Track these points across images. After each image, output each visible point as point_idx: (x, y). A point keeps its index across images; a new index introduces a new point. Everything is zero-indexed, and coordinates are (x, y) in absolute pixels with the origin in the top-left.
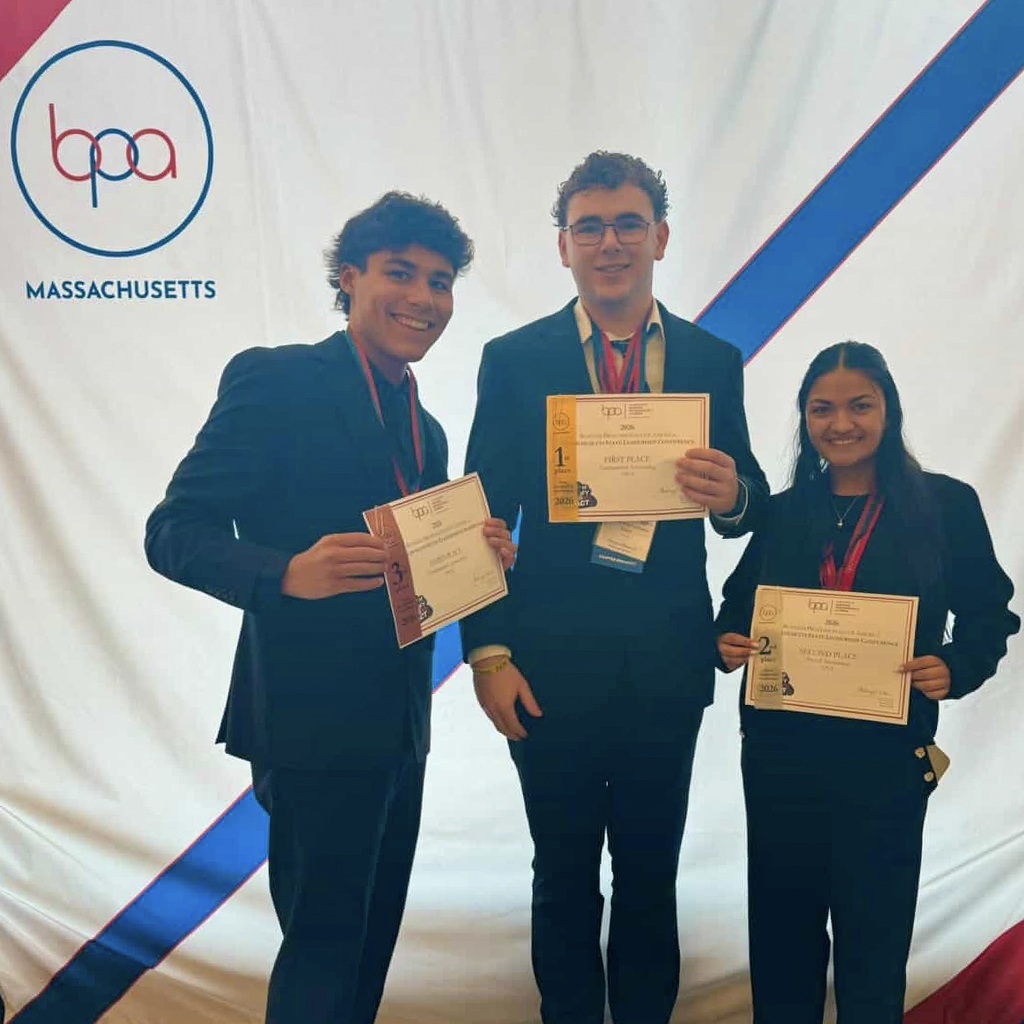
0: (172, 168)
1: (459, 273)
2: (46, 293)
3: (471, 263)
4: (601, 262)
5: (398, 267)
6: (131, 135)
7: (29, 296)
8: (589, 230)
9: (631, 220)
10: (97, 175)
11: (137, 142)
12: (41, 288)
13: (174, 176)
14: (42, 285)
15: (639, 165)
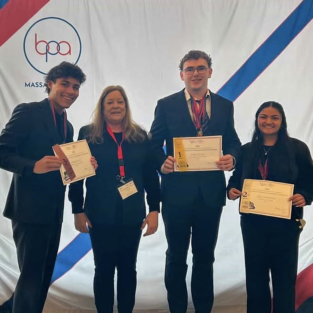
0: (70, 52)
1: (82, 84)
2: (31, 86)
3: (85, 81)
4: (193, 78)
5: (64, 83)
6: (58, 43)
7: (26, 86)
8: (190, 70)
9: (202, 67)
10: (48, 53)
11: (60, 45)
12: (29, 84)
13: (70, 54)
14: (30, 83)
15: (204, 53)
